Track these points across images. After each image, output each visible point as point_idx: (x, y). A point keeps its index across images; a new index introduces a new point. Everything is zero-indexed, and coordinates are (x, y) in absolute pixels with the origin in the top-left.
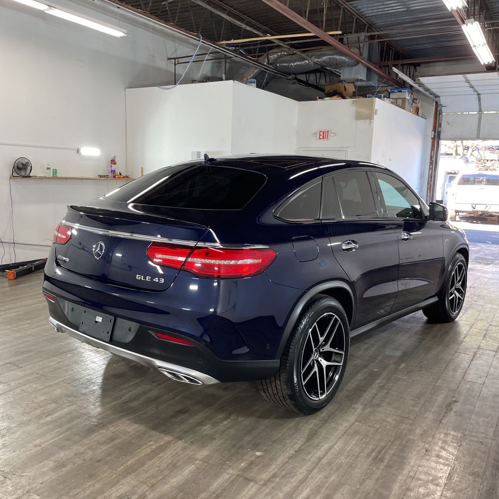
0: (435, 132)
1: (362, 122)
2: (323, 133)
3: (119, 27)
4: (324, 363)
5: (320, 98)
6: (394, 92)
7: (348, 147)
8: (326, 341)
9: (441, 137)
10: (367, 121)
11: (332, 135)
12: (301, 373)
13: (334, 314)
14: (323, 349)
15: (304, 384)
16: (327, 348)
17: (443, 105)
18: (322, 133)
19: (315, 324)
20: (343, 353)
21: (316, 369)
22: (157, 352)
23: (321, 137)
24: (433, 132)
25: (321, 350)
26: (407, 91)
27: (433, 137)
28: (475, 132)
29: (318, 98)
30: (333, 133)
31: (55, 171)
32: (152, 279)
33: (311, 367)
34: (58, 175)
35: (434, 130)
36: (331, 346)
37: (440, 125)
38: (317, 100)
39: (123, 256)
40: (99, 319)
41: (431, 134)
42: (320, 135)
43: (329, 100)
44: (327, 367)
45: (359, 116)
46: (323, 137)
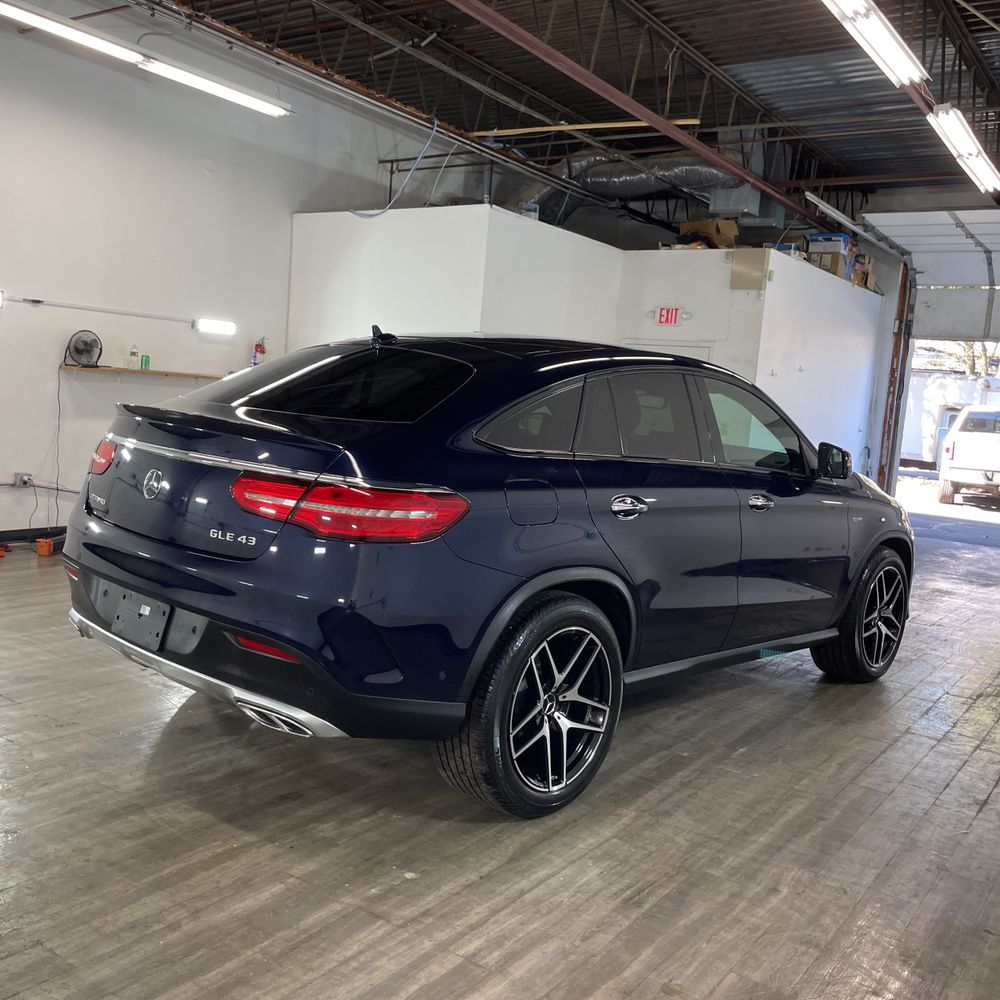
0: (901, 322)
1: (743, 293)
2: (668, 312)
3: (276, 97)
4: (565, 724)
5: (664, 245)
6: (817, 241)
7: (714, 341)
8: (570, 681)
9: (915, 330)
10: (754, 293)
11: (684, 316)
12: (509, 734)
13: (588, 632)
14: (564, 697)
15: (515, 756)
16: (573, 695)
17: (918, 270)
18: (664, 312)
19: (545, 644)
20: (608, 710)
21: (546, 731)
22: (237, 672)
23: (663, 319)
24: (897, 322)
25: (561, 699)
26: (842, 239)
27: (896, 331)
28: (981, 325)
29: (660, 244)
30: (686, 313)
31: (146, 360)
32: (235, 538)
33: (535, 727)
34: (152, 368)
35: (900, 317)
36: (581, 692)
37: (911, 309)
38: (658, 248)
39: (209, 503)
40: (146, 610)
41: (892, 325)
42: (661, 316)
43: (683, 249)
44: (571, 731)
45: (737, 283)
46: (667, 318)
